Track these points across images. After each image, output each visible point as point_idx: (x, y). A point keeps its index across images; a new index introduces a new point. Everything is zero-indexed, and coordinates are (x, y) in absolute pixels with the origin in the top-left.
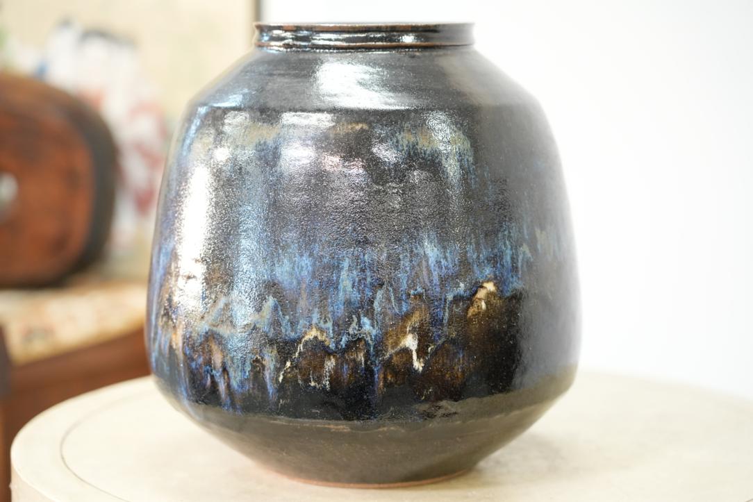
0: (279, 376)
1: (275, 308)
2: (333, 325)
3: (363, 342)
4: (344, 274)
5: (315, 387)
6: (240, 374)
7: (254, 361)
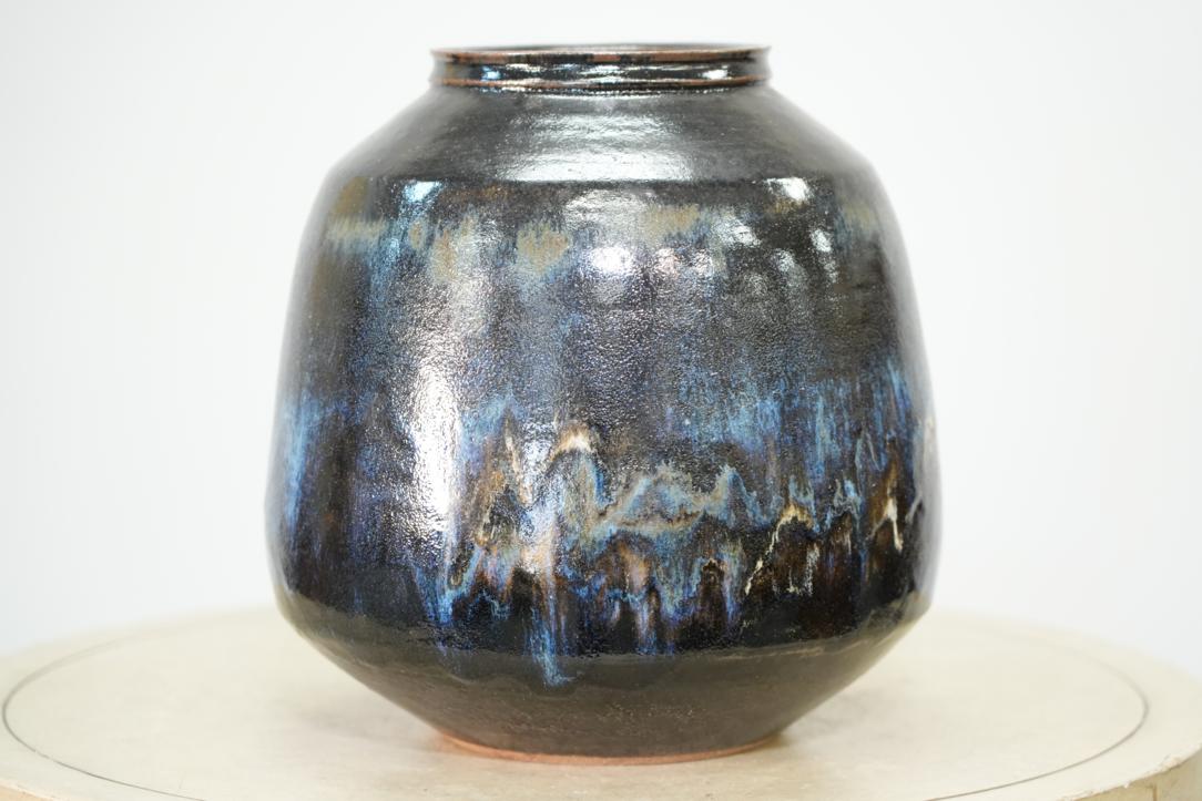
0: (746, 584)
1: (735, 483)
2: (815, 498)
3: (849, 518)
4: (819, 418)
5: (794, 593)
6: (681, 591)
7: (705, 568)
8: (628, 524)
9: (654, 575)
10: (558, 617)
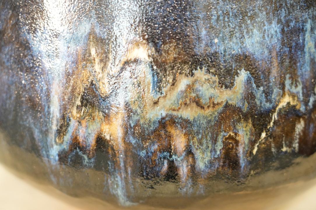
0: (254, 148)
1: (248, 81)
2: (303, 88)
4: (308, 35)
5: (286, 152)
6: (209, 154)
7: (226, 139)
8: (174, 110)
9: (191, 144)
10: (126, 169)
